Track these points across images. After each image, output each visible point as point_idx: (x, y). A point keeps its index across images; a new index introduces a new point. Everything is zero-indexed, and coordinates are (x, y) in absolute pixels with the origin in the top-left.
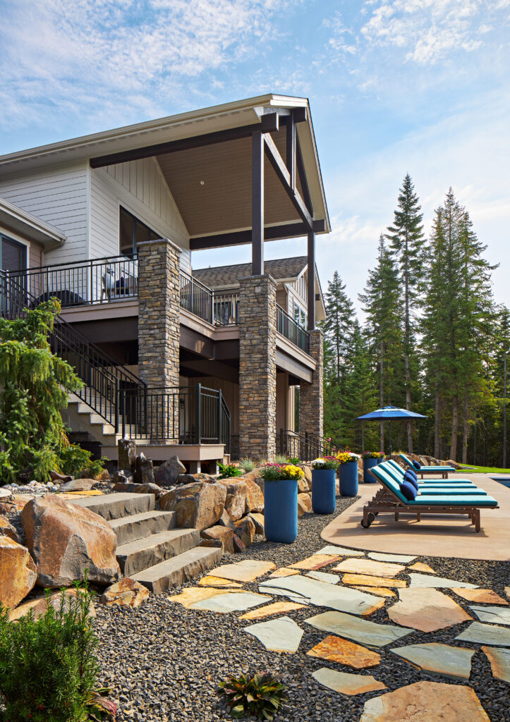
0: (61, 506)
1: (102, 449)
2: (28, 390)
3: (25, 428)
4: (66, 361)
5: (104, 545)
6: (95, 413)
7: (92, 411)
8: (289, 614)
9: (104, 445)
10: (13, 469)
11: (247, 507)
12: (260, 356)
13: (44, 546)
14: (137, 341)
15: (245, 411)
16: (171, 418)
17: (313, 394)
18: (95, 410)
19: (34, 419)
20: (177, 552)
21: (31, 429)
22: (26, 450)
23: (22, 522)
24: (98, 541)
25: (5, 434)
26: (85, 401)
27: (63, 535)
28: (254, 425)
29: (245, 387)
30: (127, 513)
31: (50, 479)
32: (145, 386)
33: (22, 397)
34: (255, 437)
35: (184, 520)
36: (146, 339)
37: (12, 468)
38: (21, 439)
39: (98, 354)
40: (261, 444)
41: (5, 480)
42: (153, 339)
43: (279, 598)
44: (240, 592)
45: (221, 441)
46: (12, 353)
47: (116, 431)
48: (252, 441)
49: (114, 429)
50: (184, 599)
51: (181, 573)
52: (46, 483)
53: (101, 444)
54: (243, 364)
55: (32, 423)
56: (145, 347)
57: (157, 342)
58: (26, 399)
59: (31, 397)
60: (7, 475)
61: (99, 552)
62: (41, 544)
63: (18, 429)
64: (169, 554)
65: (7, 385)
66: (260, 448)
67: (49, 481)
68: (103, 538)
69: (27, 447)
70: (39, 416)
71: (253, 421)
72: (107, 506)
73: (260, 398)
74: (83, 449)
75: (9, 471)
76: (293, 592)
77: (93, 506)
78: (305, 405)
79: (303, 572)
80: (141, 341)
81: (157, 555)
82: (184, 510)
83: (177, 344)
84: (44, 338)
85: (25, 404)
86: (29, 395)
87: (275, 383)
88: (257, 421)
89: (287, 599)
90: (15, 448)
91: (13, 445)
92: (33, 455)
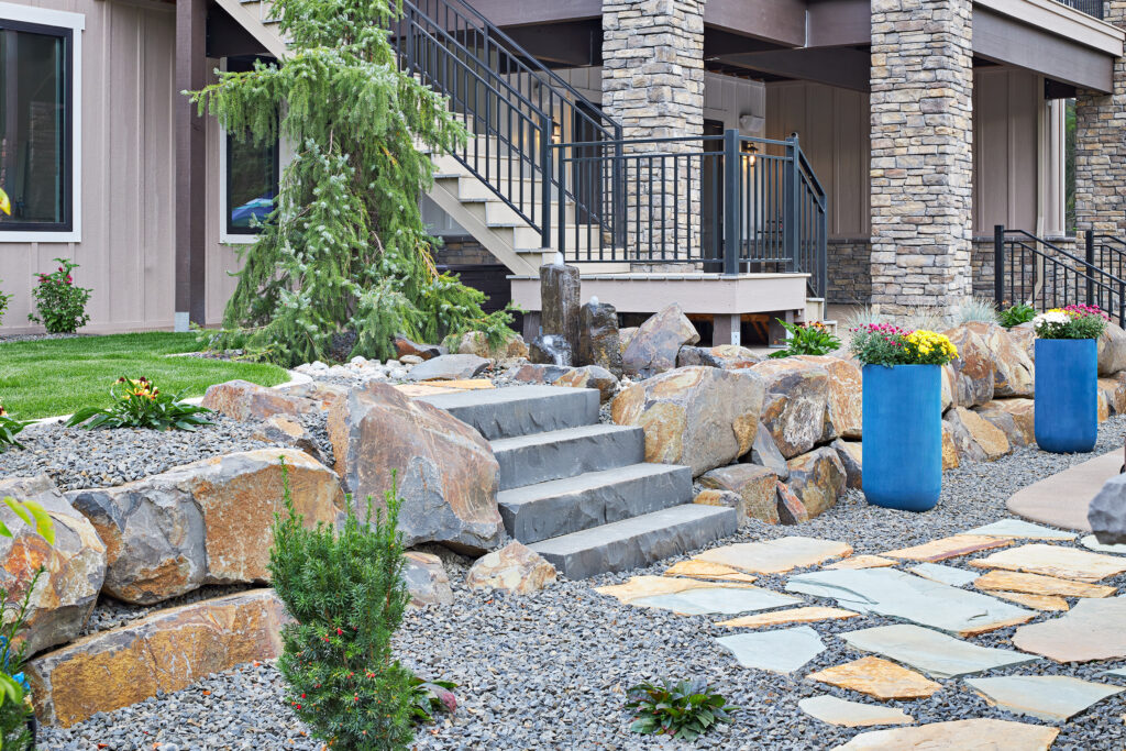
0: (396, 405)
1: (513, 284)
2: (347, 156)
3: (342, 239)
4: (430, 86)
5: (475, 479)
6: (498, 199)
7: (491, 196)
8: (815, 625)
9: (519, 274)
10: (319, 331)
11: (828, 425)
12: (927, 38)
13: (365, 473)
14: (599, 20)
15: (883, 181)
16: (682, 207)
17: (1116, 123)
18: (497, 192)
19: (361, 222)
20: (633, 509)
21: (353, 239)
22: (344, 289)
23: (328, 430)
24: (462, 472)
25: (301, 255)
26: (475, 172)
27: (398, 456)
28: (908, 219)
29: (886, 119)
30: (537, 427)
31: (395, 354)
32: (619, 130)
33: (335, 171)
34: (911, 250)
35: (659, 445)
36: (620, 15)
37: (314, 327)
38: (334, 265)
39: (510, 54)
40: (926, 270)
41: (301, 354)
42: (637, 14)
43: (817, 601)
44: (742, 588)
45: (796, 266)
46: (314, 77)
47: (546, 243)
48: (902, 260)
49: (540, 237)
50: (626, 592)
51: (632, 549)
52: (384, 363)
53: (512, 273)
54: (877, 60)
55: (356, 228)
56: (618, 34)
57: (646, 22)
58: (343, 177)
59: (353, 170)
60: (305, 344)
61: (464, 491)
62: (359, 469)
63: (326, 242)
64: (614, 510)
65: (304, 144)
66: (925, 279)
67: (391, 358)
68: (472, 466)
69: (346, 282)
70: (371, 210)
71: (906, 209)
72: (491, 409)
73: (924, 150)
74: (468, 285)
75: (311, 334)
76: (852, 592)
77: (462, 409)
78: (1090, 153)
79: (903, 565)
80: (608, 21)
81: (587, 511)
82: (660, 425)
83: (697, 24)
84: (381, 36)
85: (342, 187)
86: (351, 166)
87: (970, 108)
88: (915, 208)
89: (833, 603)
90: (320, 284)
91: (317, 278)
92: (357, 300)
